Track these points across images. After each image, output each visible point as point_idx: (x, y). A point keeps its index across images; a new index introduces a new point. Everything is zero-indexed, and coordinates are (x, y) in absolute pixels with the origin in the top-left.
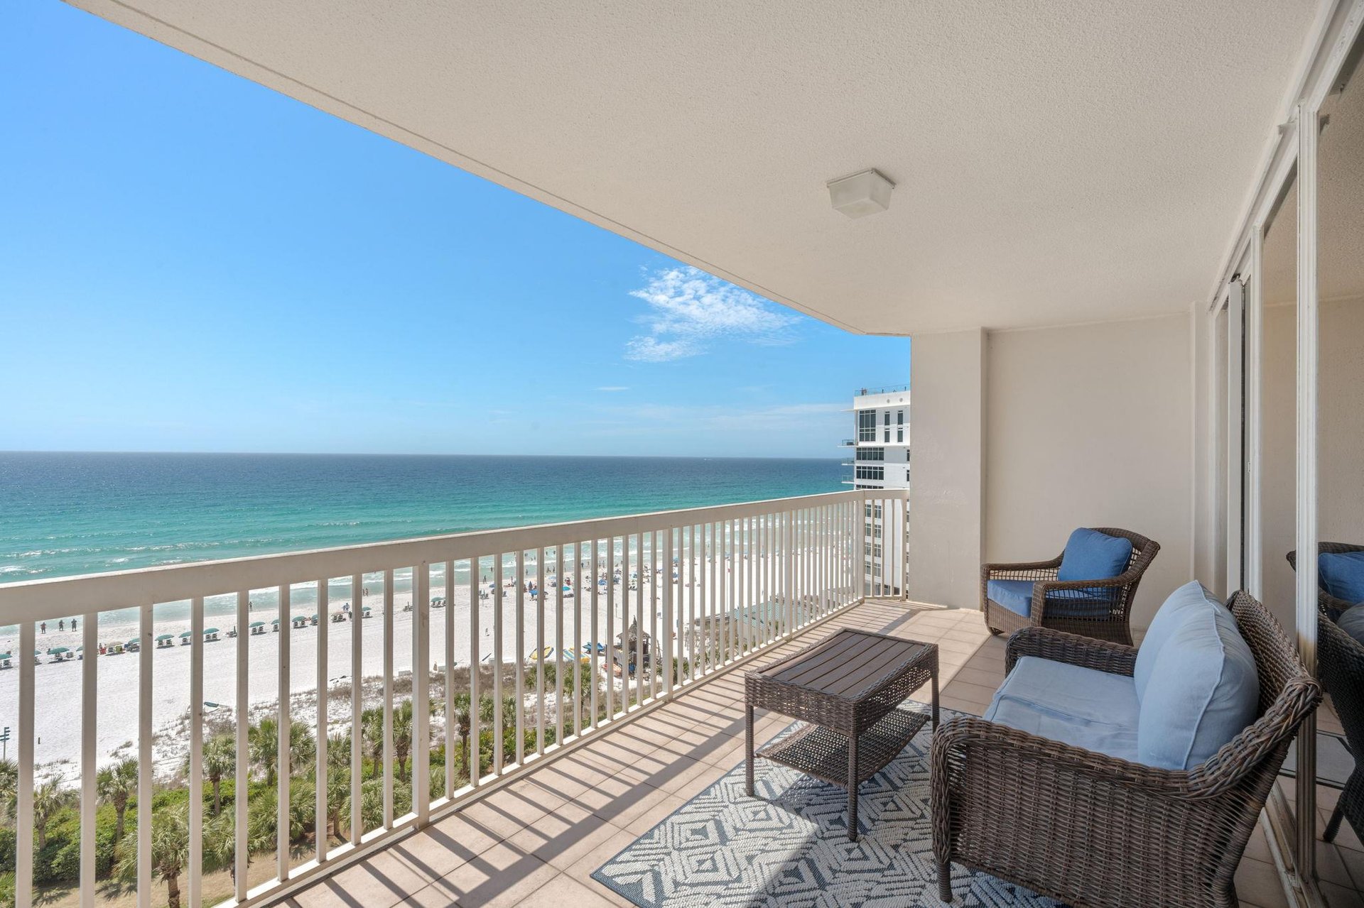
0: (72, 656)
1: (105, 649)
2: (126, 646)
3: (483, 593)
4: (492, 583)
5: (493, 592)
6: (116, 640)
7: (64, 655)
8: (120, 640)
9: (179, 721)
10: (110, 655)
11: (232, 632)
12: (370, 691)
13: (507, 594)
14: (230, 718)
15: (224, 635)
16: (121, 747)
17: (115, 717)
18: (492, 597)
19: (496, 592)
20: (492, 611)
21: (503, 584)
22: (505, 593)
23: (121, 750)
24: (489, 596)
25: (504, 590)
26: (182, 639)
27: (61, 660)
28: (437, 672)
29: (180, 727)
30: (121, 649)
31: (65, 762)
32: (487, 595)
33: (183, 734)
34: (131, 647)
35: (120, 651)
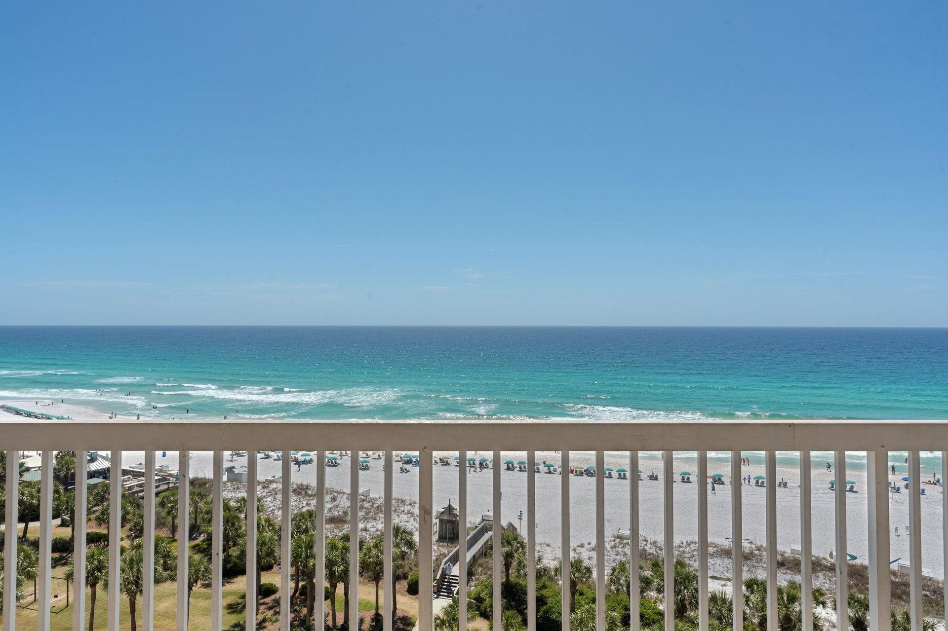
0: (556, 471)
1: (573, 470)
2: (585, 471)
3: (893, 485)
4: (906, 475)
5: (907, 487)
6: (579, 465)
7: (552, 469)
8: (582, 466)
9: (613, 539)
10: (576, 475)
11: (651, 476)
12: (761, 560)
13: (926, 492)
14: (646, 547)
15: (646, 476)
16: (578, 546)
17: (576, 522)
18: (905, 492)
19: (911, 486)
20: (906, 508)
21: (922, 480)
22: (923, 491)
23: (578, 548)
24: (901, 490)
25: (922, 486)
26: (618, 473)
27: (550, 472)
28: (832, 560)
29: (613, 543)
30: (582, 473)
31: (548, 545)
32: (899, 489)
33: (614, 549)
34: (588, 473)
35: (581, 474)
